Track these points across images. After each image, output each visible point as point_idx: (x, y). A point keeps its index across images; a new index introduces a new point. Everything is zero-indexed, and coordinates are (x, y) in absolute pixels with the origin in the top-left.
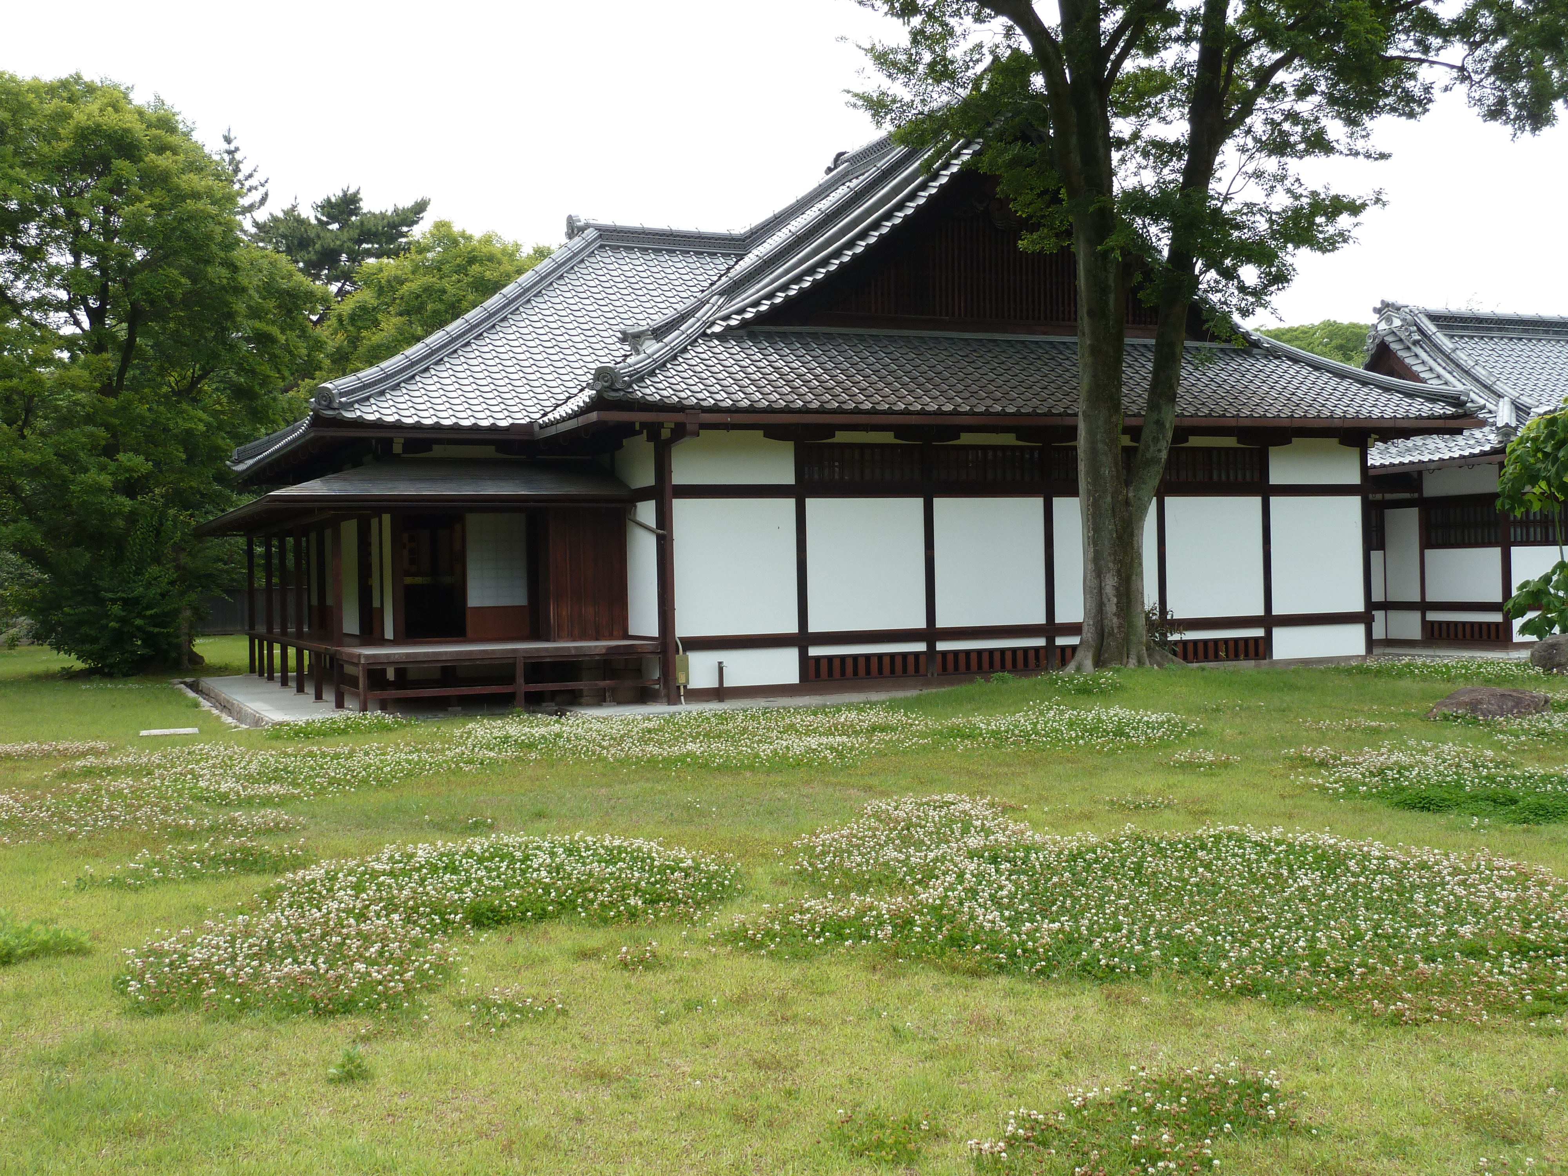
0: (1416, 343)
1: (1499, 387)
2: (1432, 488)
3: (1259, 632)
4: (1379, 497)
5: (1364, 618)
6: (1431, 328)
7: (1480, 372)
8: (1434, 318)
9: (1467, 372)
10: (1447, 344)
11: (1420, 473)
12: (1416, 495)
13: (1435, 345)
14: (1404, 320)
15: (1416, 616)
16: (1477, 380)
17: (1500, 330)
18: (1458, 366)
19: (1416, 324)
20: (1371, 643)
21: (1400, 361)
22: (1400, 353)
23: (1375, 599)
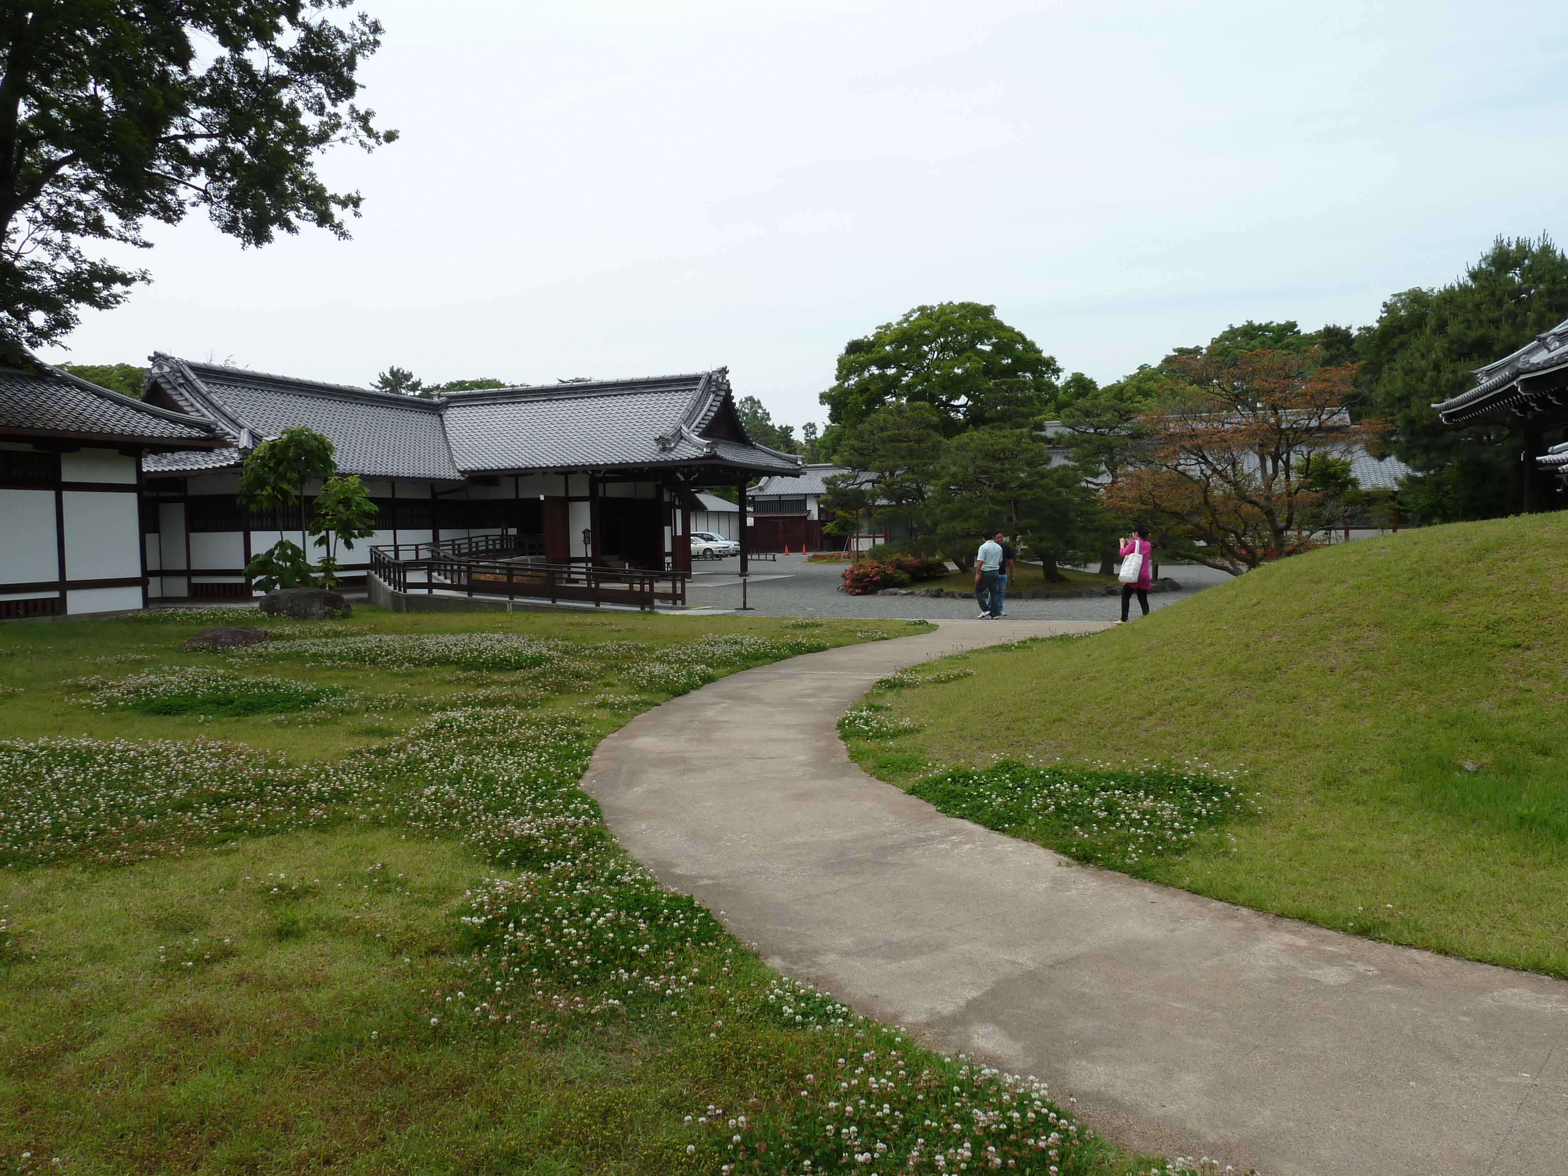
0: (180, 385)
1: (241, 421)
2: (193, 489)
3: (55, 594)
4: (154, 494)
5: (141, 582)
6: (192, 376)
7: (228, 409)
8: (195, 368)
9: (218, 409)
10: (204, 388)
11: (185, 478)
12: (182, 494)
13: (195, 388)
14: (171, 368)
15: (183, 581)
16: (225, 415)
17: (242, 382)
18: (212, 404)
19: (181, 372)
20: (147, 600)
21: (169, 397)
22: (169, 391)
23: (150, 568)
